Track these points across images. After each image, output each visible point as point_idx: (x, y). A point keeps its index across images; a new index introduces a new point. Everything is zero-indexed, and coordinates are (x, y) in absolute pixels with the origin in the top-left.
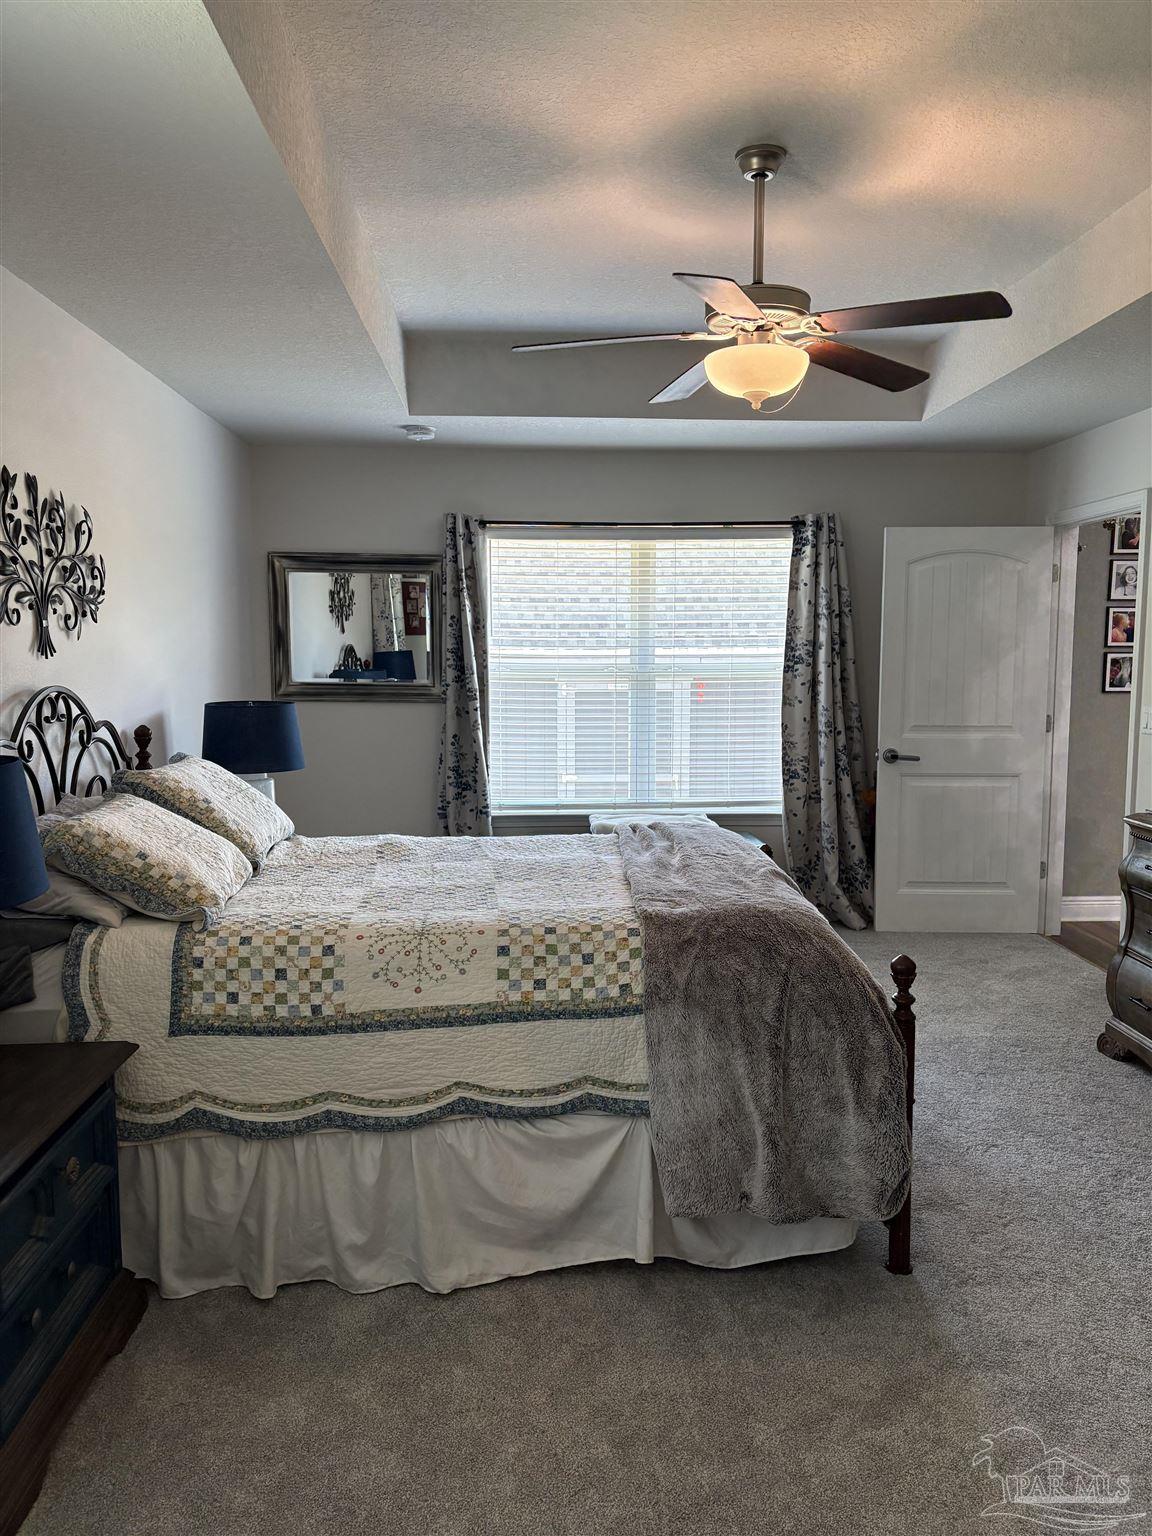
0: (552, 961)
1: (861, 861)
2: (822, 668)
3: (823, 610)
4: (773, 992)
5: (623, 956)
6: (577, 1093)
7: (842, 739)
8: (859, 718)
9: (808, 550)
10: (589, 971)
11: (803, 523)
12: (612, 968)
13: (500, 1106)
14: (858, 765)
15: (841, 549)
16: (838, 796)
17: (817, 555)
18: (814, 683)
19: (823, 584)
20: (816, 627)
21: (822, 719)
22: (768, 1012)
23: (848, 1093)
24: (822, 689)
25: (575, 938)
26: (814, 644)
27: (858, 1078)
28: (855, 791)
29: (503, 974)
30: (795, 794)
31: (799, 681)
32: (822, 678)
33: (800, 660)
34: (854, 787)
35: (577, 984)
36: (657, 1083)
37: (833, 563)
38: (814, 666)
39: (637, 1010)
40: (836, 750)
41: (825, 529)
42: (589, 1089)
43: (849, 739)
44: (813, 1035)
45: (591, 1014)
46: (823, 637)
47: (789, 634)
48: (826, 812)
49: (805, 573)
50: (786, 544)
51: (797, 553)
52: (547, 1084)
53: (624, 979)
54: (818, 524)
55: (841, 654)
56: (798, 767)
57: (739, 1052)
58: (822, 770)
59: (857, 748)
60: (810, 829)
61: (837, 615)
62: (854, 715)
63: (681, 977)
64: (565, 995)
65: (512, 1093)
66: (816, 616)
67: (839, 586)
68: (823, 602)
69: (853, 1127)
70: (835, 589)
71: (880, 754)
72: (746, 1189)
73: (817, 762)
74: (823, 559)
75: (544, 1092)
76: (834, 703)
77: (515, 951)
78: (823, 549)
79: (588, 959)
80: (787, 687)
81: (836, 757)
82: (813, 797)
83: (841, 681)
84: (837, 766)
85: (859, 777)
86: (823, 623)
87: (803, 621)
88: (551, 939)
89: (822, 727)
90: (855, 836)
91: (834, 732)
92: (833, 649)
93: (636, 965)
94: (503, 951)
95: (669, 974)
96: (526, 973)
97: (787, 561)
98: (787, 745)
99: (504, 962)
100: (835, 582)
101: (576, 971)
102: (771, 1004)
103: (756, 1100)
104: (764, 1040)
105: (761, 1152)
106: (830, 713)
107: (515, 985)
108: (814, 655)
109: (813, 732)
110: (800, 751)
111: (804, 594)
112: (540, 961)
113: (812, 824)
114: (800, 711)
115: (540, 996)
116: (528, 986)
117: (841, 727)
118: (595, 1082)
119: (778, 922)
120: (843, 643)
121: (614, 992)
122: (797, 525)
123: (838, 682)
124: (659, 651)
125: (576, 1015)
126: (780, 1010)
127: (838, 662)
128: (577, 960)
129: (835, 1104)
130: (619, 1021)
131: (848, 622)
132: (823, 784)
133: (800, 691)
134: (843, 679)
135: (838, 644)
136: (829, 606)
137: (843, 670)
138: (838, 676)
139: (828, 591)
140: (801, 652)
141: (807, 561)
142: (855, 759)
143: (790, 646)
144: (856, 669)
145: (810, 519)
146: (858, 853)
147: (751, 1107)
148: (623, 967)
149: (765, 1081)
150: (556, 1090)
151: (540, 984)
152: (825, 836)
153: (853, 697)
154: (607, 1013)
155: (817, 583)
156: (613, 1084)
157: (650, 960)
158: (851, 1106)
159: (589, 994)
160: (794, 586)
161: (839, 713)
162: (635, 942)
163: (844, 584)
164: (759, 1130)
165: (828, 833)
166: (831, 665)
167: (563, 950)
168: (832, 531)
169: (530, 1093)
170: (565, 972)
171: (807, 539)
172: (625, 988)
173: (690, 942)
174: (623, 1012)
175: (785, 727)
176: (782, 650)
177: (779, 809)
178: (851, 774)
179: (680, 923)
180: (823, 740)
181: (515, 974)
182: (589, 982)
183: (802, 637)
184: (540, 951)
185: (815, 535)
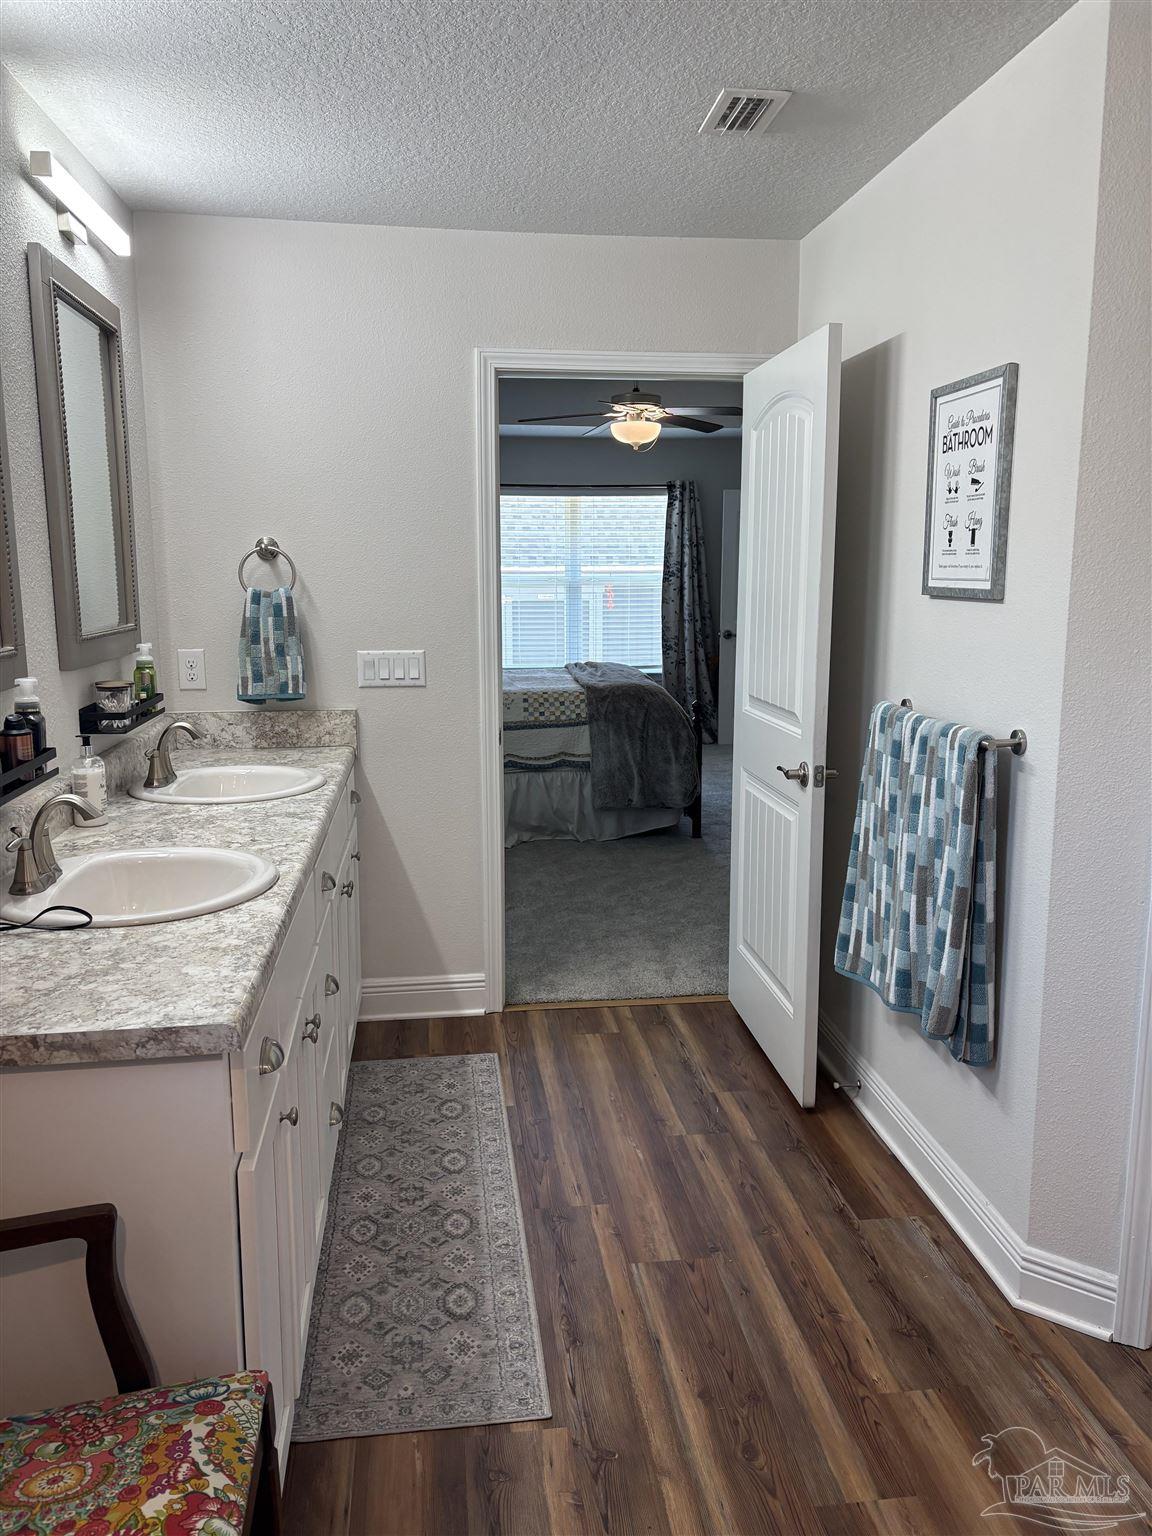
0: (547, 705)
1: (710, 701)
2: (686, 579)
3: (687, 542)
4: (642, 716)
5: (577, 702)
6: (558, 759)
7: (699, 624)
8: (710, 612)
9: (677, 503)
10: (562, 708)
11: (674, 486)
12: (573, 707)
13: (526, 765)
14: (709, 641)
15: (698, 503)
16: (697, 661)
17: (683, 506)
18: (681, 589)
19: (686, 526)
20: (683, 553)
21: (686, 612)
22: (639, 725)
23: (672, 756)
24: (686, 592)
25: (556, 696)
26: (681, 564)
27: (676, 749)
28: (707, 659)
29: (526, 710)
30: (670, 661)
31: (672, 587)
32: (686, 585)
33: (673, 574)
34: (706, 655)
35: (558, 713)
36: (593, 755)
37: (693, 512)
38: (681, 578)
39: (584, 723)
40: (695, 631)
41: (688, 490)
42: (563, 757)
43: (703, 625)
44: (658, 732)
45: (565, 725)
46: (686, 559)
47: (665, 557)
48: (689, 671)
49: (675, 518)
50: (664, 499)
51: (670, 505)
52: (546, 755)
53: (578, 711)
54: (683, 487)
55: (698, 570)
56: (672, 643)
57: (627, 740)
58: (686, 644)
59: (708, 631)
60: (679, 682)
61: (695, 545)
62: (707, 610)
63: (603, 711)
64: (553, 718)
65: (531, 759)
66: (683, 546)
67: (696, 526)
68: (686, 537)
69: (675, 769)
70: (694, 529)
71: (721, 634)
72: (630, 797)
73: (684, 640)
74: (686, 509)
75: (545, 758)
76: (694, 601)
77: (531, 701)
78: (686, 503)
79: (562, 703)
80: (665, 591)
81: (695, 635)
82: (681, 663)
83: (698, 587)
84: (696, 642)
85: (710, 650)
86: (687, 550)
87: (674, 549)
88: (546, 696)
89: (686, 617)
90: (706, 686)
91: (693, 619)
92: (693, 567)
93: (583, 706)
94: (525, 700)
95: (598, 709)
96: (536, 709)
97: (665, 510)
98: (665, 630)
99: (526, 705)
100: (693, 524)
101: (557, 708)
102: (640, 720)
103: (634, 759)
104: (638, 734)
105: (637, 780)
106: (691, 608)
107: (531, 714)
108: (681, 571)
109: (681, 620)
110: (673, 632)
111: (675, 531)
112: (541, 704)
113: (680, 678)
114: (673, 607)
115: (542, 718)
116: (537, 715)
117: (698, 617)
118: (566, 754)
119: (645, 690)
120: (699, 563)
121: (574, 716)
122: (670, 487)
123: (696, 589)
124: (583, 569)
125: (557, 726)
126: (644, 722)
127: (696, 575)
128: (557, 704)
129: (667, 760)
130: (576, 728)
131: (702, 550)
132: (687, 653)
133: (673, 594)
134: (700, 586)
135: (696, 563)
136: (690, 540)
137: (699, 581)
138: (696, 584)
139: (690, 530)
140: (673, 569)
141: (676, 511)
142: (707, 637)
143: (666, 565)
144: (708, 580)
145: (678, 483)
146: (708, 697)
147: (632, 763)
148: (578, 706)
149: (638, 751)
150: (550, 758)
151: (542, 714)
152: (688, 686)
153: (706, 598)
154: (570, 725)
155: (683, 525)
156: (573, 755)
157: (589, 704)
158: (673, 759)
159: (563, 718)
160: (668, 527)
161: (697, 608)
162: (582, 697)
163: (699, 525)
164: (635, 772)
165: (690, 684)
166: (691, 577)
167: (552, 700)
168: (692, 491)
169: (539, 759)
170: (553, 709)
171: (676, 496)
172: (578, 715)
173: (607, 696)
174: (577, 724)
175: (663, 617)
176: (661, 568)
177: (660, 671)
178: (705, 647)
179: (601, 690)
180: (687, 625)
181: (531, 710)
182: (563, 713)
183: (674, 559)
184: (541, 700)
185: (682, 494)
